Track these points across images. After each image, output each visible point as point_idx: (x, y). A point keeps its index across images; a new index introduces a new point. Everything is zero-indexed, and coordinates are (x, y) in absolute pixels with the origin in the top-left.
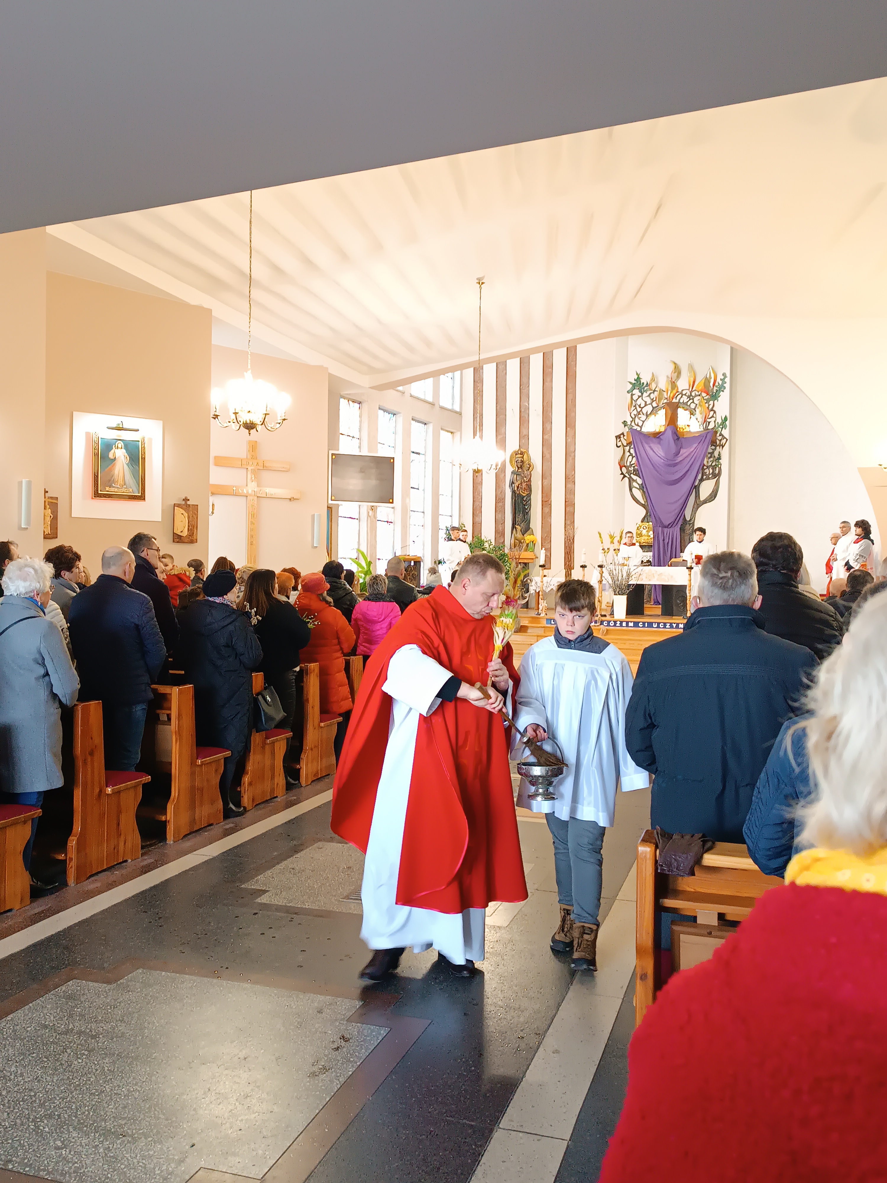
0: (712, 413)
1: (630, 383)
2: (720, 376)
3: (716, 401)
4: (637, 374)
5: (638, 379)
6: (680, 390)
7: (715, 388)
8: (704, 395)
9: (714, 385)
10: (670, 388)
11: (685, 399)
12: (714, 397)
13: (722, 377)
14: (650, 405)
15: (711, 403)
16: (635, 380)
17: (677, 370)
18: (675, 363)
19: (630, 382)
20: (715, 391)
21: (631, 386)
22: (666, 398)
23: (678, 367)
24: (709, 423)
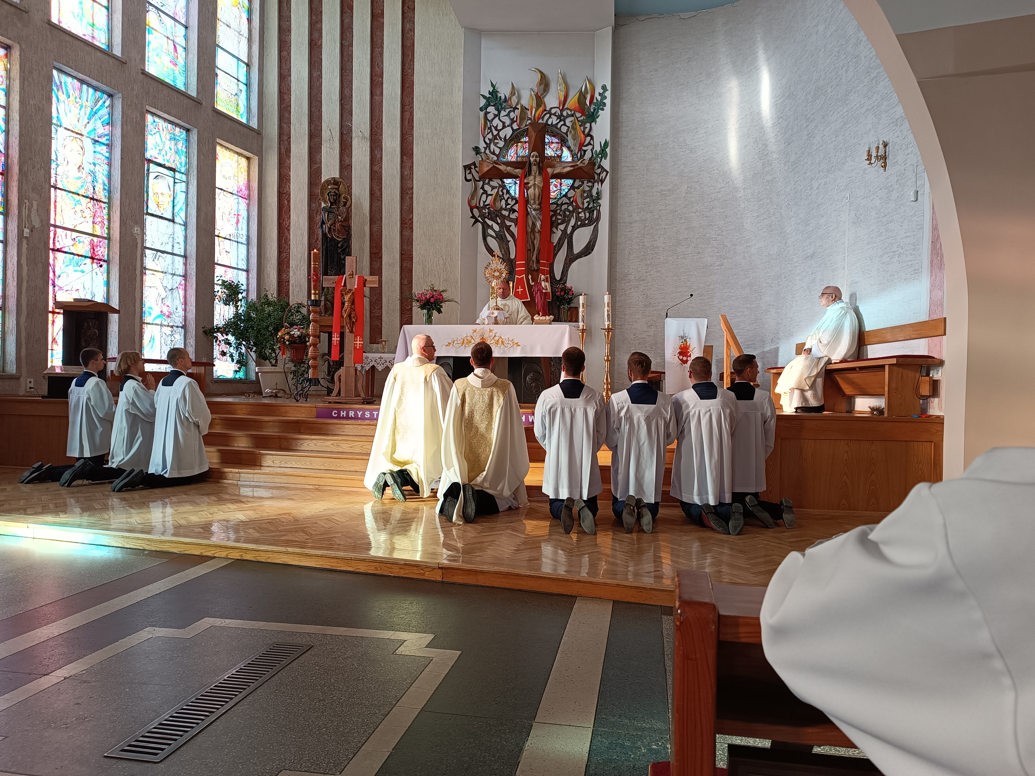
0: (589, 138)
1: (484, 97)
2: (599, 90)
3: (593, 124)
4: (492, 85)
5: (494, 92)
6: (548, 109)
7: (593, 106)
8: (578, 115)
9: (591, 102)
10: (534, 105)
11: (554, 120)
12: (592, 117)
13: (601, 91)
14: (510, 128)
15: (588, 125)
16: (490, 93)
17: (544, 83)
18: (541, 72)
19: (482, 95)
20: (592, 110)
21: (485, 101)
22: (530, 119)
23: (545, 77)
24: (585, 151)
